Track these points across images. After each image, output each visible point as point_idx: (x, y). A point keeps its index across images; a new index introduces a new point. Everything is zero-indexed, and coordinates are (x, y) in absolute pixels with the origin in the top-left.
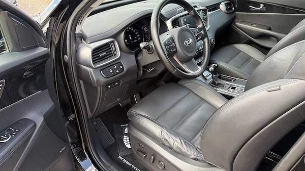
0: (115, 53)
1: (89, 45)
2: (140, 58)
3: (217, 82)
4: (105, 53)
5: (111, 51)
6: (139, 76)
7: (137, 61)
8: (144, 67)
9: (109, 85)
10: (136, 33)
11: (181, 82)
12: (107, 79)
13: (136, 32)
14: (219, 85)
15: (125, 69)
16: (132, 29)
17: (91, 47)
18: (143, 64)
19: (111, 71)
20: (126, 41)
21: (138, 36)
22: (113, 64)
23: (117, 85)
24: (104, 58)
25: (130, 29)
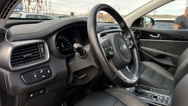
0: (43, 55)
1: (12, 43)
2: (71, 63)
3: (139, 91)
4: (30, 54)
5: (39, 53)
6: (69, 83)
7: (68, 66)
8: (75, 73)
9: (31, 93)
10: (69, 43)
11: (107, 91)
12: (28, 86)
13: (68, 41)
14: (141, 94)
15: (54, 75)
16: (65, 39)
17: (12, 45)
18: (74, 70)
19: (35, 76)
20: (58, 48)
21: (70, 45)
22: (39, 67)
23: (42, 94)
24: (28, 60)
25: (63, 38)
